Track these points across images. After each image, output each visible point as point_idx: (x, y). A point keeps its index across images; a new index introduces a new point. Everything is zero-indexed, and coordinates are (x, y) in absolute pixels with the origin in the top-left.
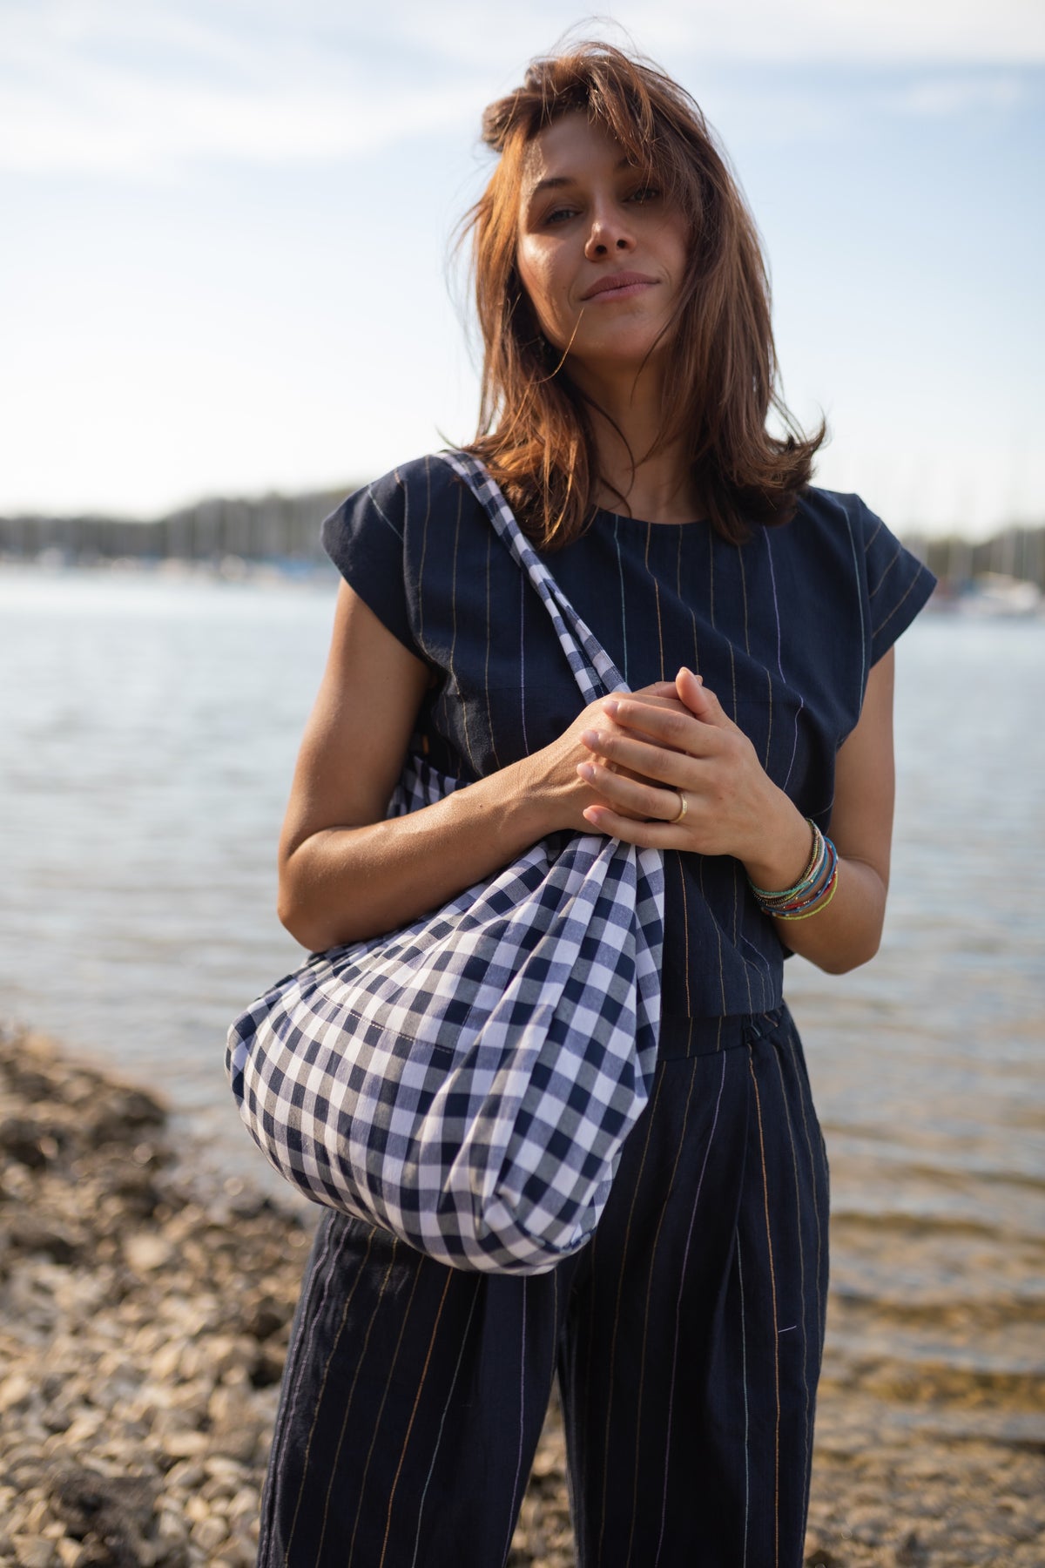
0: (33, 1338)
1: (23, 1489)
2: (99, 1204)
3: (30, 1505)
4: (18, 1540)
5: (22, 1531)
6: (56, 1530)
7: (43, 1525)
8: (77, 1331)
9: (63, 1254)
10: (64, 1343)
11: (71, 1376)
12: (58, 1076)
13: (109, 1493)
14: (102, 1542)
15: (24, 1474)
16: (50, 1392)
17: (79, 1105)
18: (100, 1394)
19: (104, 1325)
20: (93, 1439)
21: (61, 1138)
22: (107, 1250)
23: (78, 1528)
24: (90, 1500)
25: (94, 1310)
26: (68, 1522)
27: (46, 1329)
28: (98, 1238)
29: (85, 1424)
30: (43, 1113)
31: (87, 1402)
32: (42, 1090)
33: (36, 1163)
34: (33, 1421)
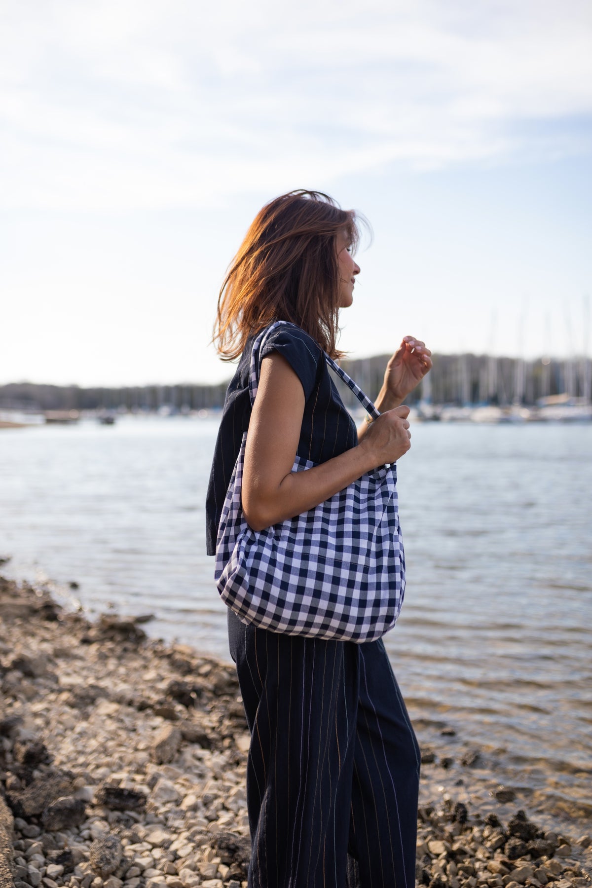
0: (196, 781)
1: (199, 845)
2: (220, 722)
3: (204, 851)
4: (198, 864)
5: (200, 861)
6: (217, 860)
7: (210, 858)
8: (216, 778)
9: (205, 742)
10: (211, 782)
11: (216, 797)
12: (195, 662)
13: (240, 845)
14: (239, 866)
15: (198, 837)
16: (207, 803)
17: (206, 675)
18: (229, 803)
19: (229, 775)
20: (229, 824)
21: (199, 691)
22: (227, 742)
23: (226, 860)
24: (232, 847)
25: (224, 768)
26: (222, 857)
27: (201, 776)
28: (224, 738)
29: (225, 817)
30: (189, 679)
31: (225, 808)
32: (188, 669)
33: (189, 703)
34: (200, 814)
